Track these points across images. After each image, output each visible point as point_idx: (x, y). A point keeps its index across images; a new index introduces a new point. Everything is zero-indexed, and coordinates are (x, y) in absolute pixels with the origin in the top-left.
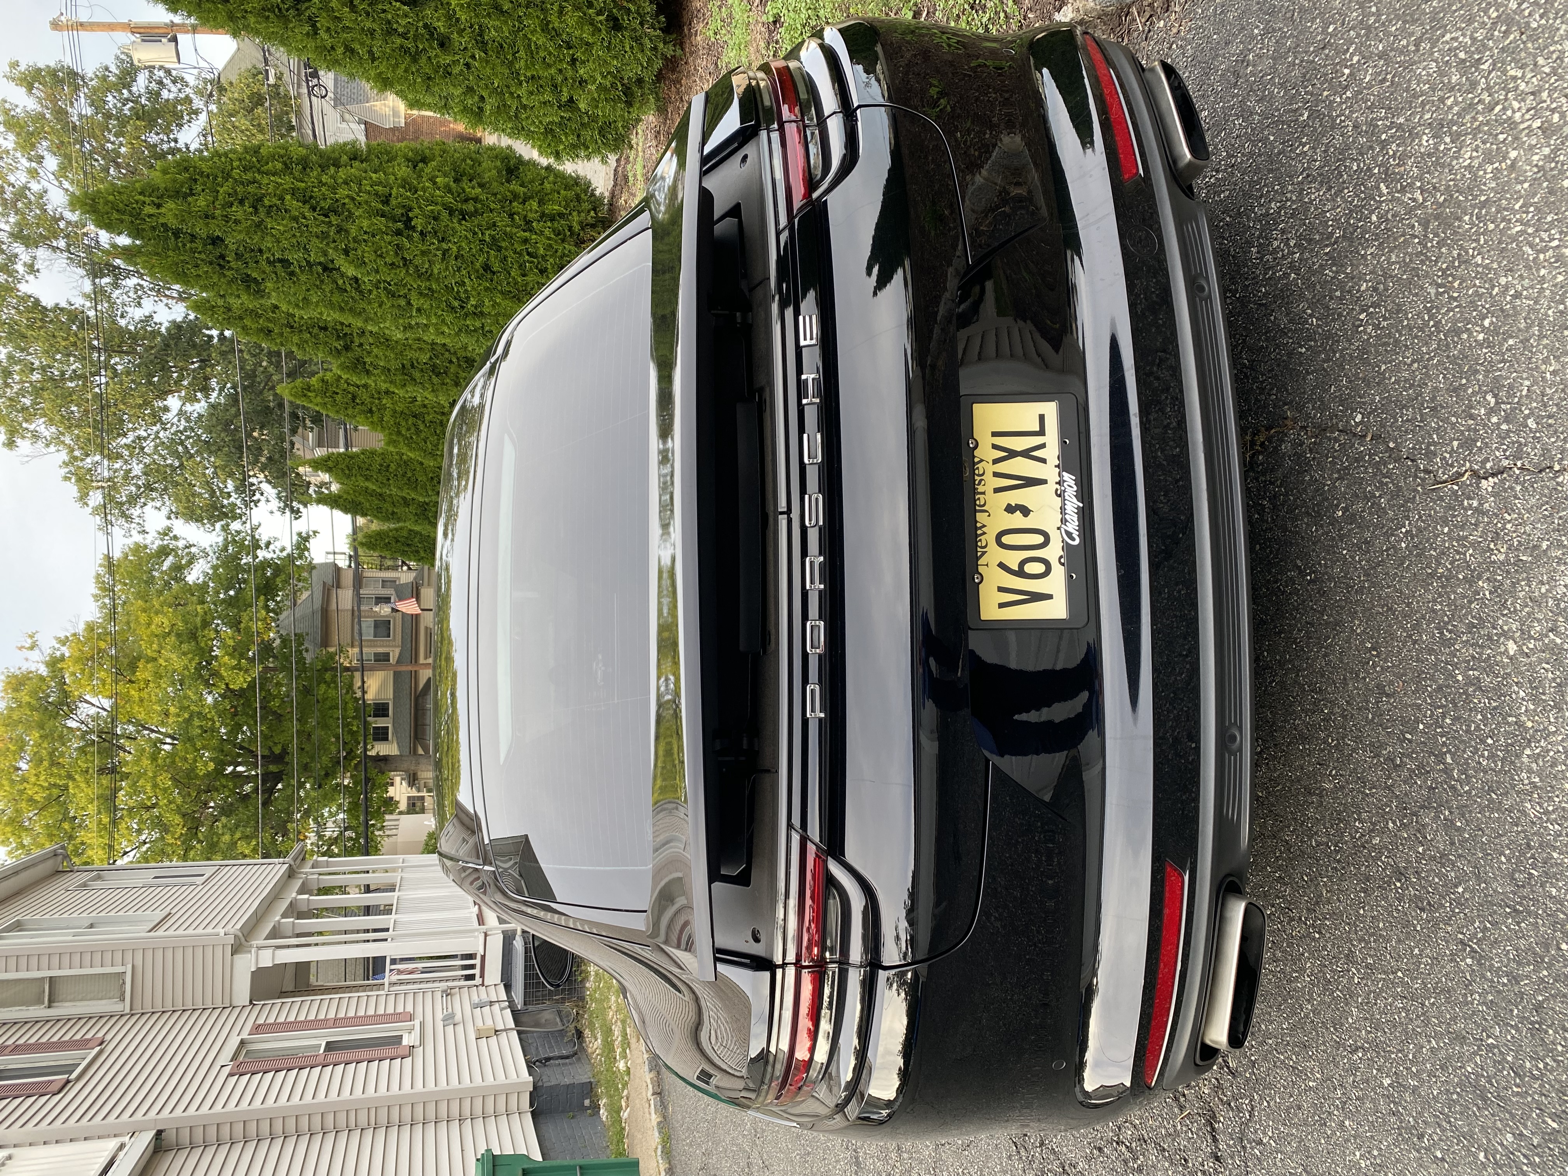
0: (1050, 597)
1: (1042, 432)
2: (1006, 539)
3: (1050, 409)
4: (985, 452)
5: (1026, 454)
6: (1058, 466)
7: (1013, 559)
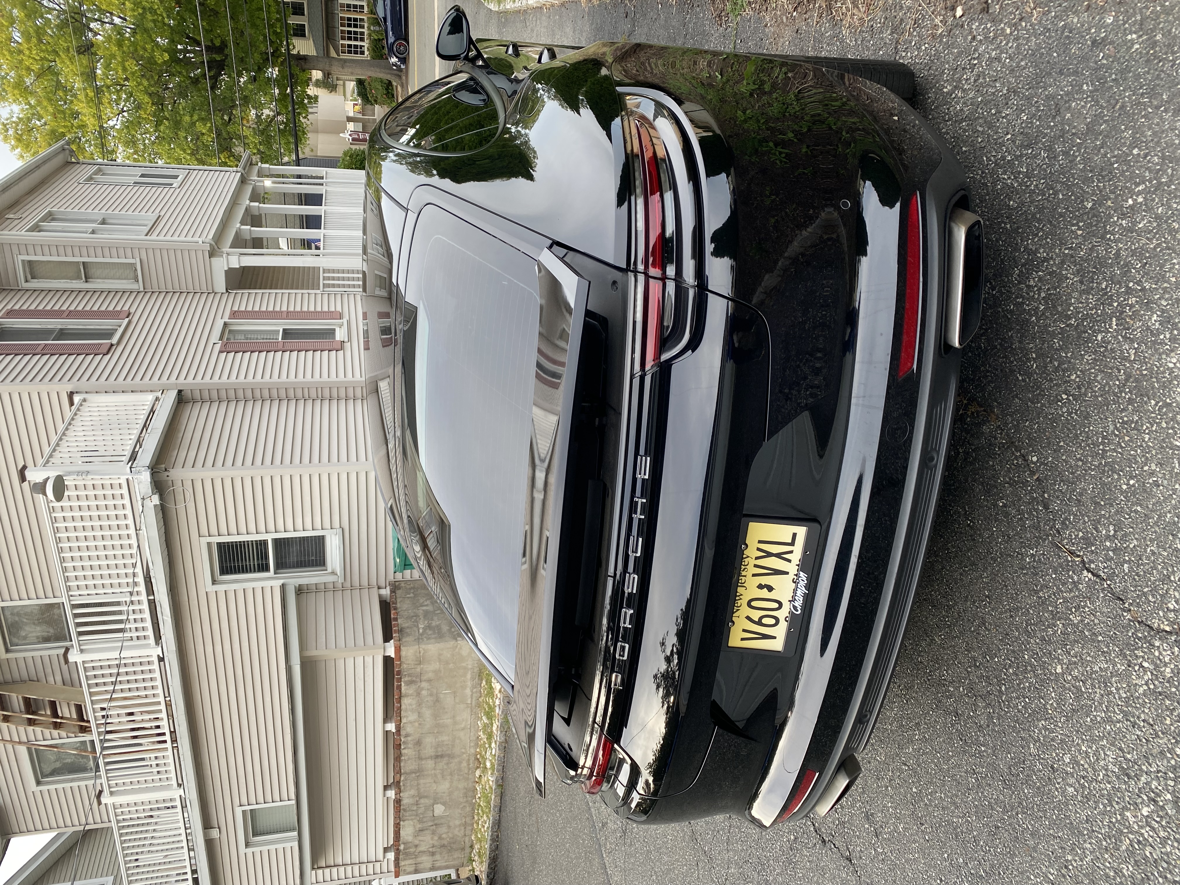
0: (775, 638)
1: (792, 544)
2: (753, 604)
3: (801, 531)
4: (751, 552)
5: (779, 555)
6: (798, 565)
7: (756, 615)
